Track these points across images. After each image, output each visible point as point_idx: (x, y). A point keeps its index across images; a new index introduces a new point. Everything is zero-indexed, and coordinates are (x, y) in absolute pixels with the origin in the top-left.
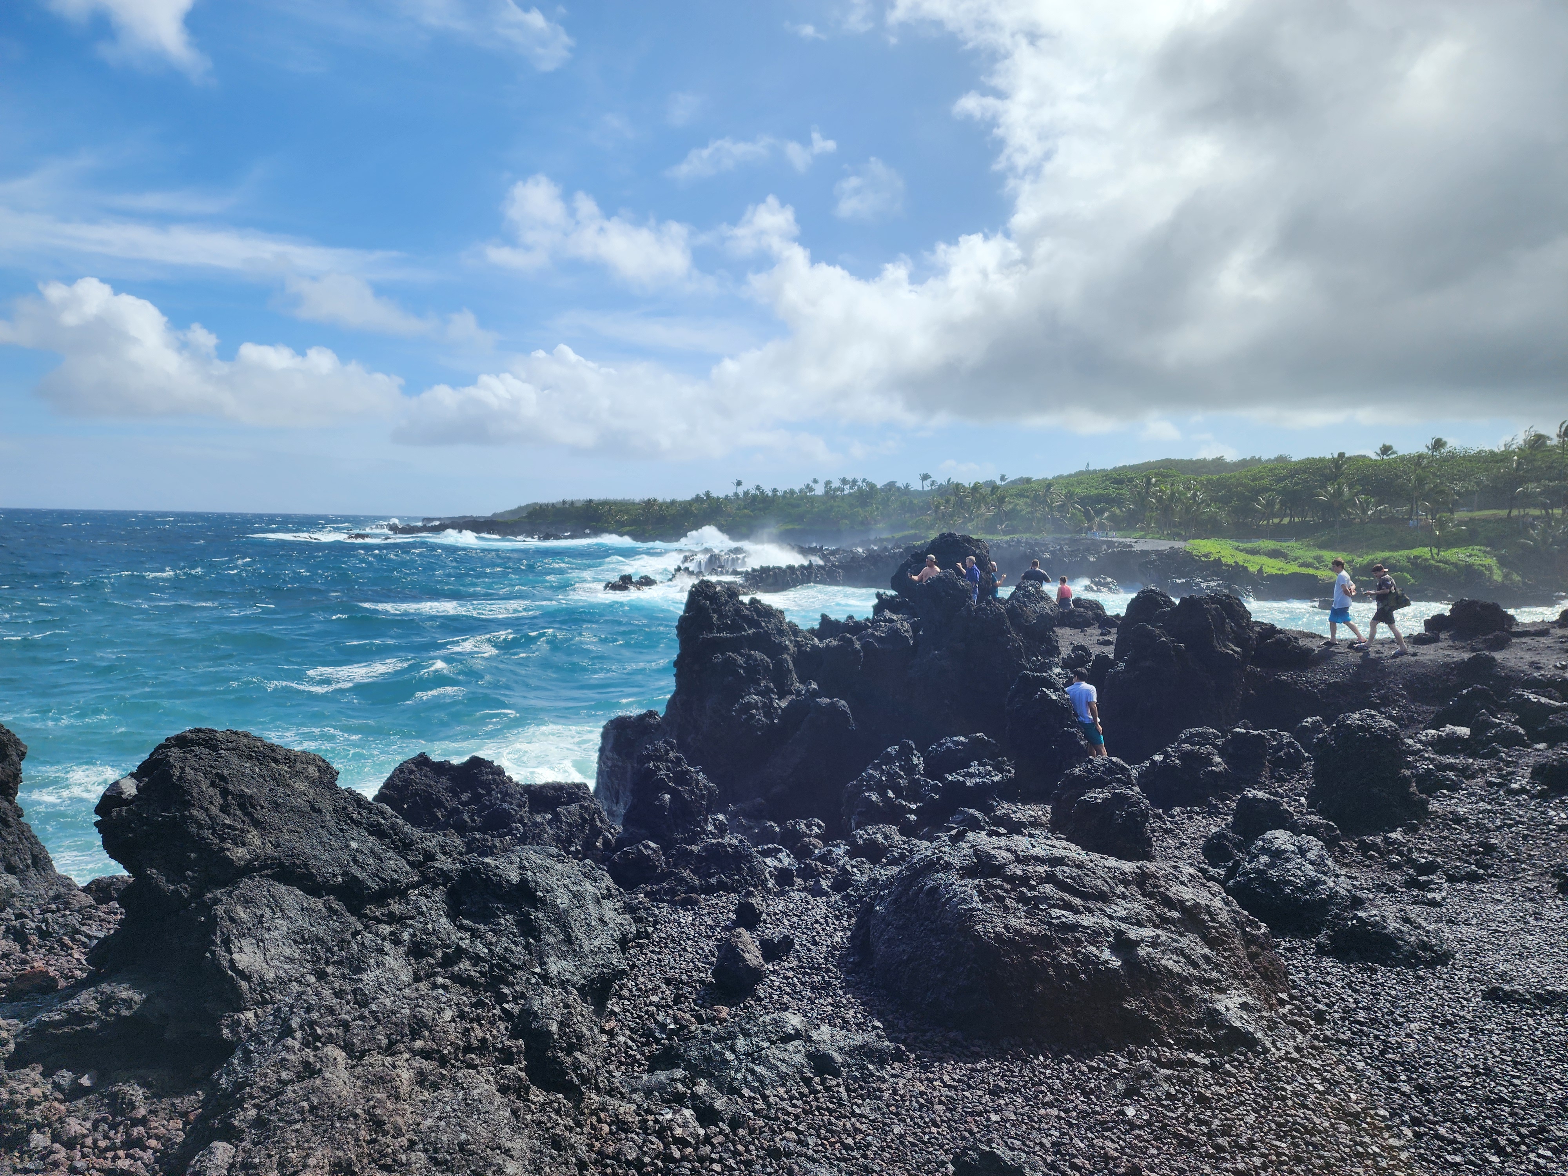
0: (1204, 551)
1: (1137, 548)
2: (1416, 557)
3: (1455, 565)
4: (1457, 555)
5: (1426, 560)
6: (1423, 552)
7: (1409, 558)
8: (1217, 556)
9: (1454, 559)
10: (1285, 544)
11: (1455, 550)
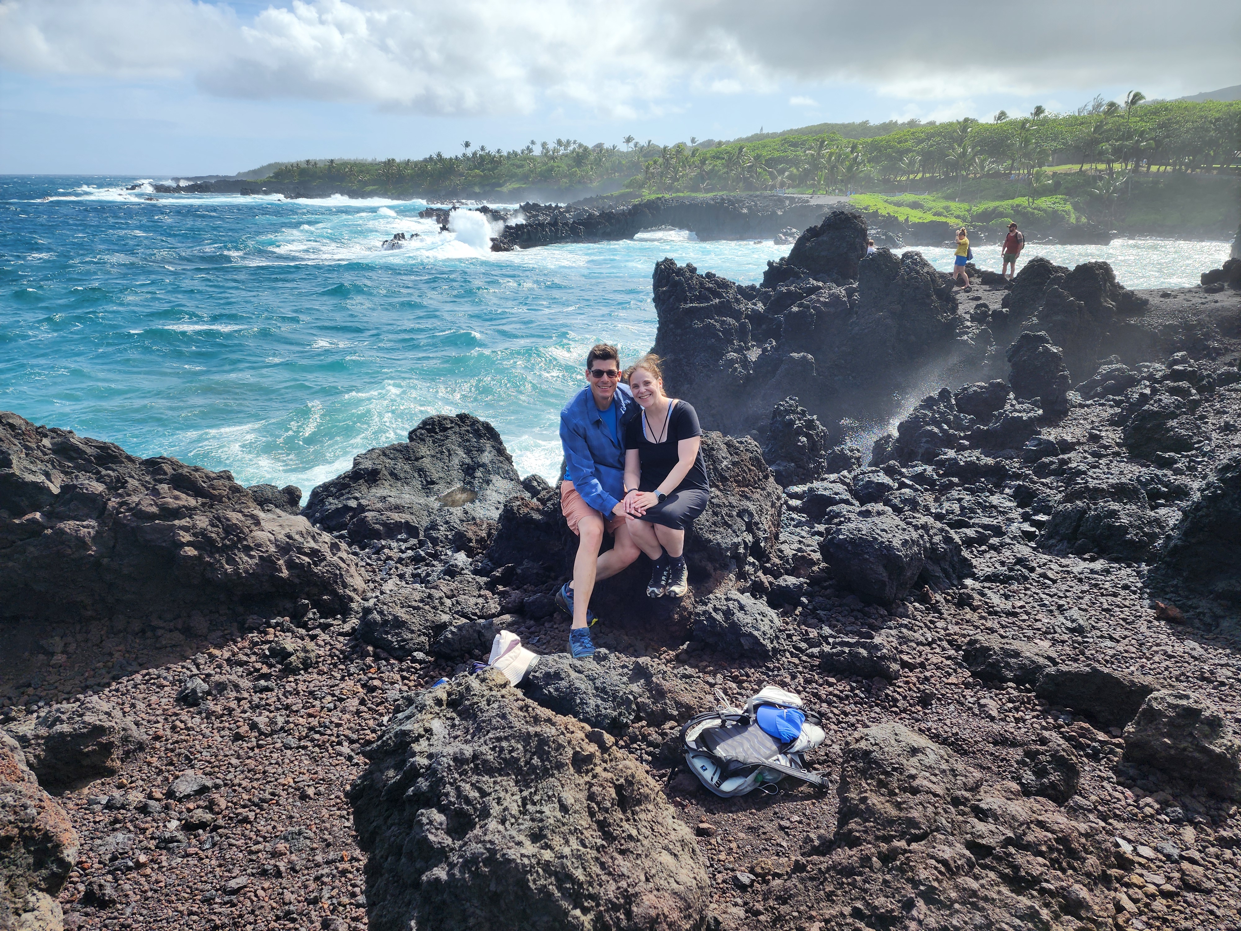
0: (864, 204)
1: (813, 202)
2: (1018, 206)
3: (1045, 211)
4: (1045, 202)
5: (1025, 208)
6: (1022, 201)
7: (1012, 206)
8: (875, 209)
9: (1044, 206)
10: (922, 197)
11: (1044, 199)
